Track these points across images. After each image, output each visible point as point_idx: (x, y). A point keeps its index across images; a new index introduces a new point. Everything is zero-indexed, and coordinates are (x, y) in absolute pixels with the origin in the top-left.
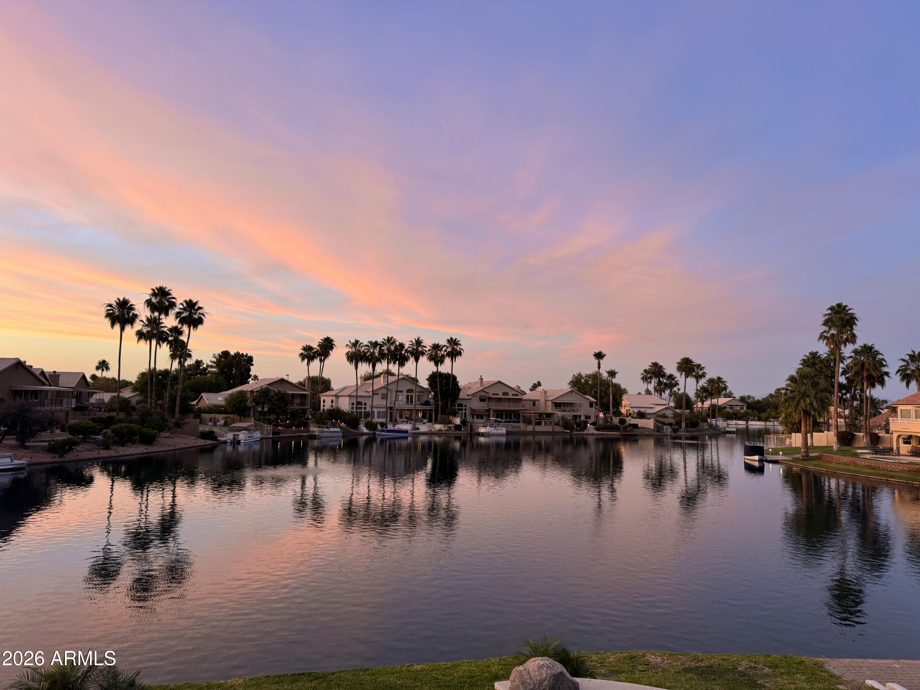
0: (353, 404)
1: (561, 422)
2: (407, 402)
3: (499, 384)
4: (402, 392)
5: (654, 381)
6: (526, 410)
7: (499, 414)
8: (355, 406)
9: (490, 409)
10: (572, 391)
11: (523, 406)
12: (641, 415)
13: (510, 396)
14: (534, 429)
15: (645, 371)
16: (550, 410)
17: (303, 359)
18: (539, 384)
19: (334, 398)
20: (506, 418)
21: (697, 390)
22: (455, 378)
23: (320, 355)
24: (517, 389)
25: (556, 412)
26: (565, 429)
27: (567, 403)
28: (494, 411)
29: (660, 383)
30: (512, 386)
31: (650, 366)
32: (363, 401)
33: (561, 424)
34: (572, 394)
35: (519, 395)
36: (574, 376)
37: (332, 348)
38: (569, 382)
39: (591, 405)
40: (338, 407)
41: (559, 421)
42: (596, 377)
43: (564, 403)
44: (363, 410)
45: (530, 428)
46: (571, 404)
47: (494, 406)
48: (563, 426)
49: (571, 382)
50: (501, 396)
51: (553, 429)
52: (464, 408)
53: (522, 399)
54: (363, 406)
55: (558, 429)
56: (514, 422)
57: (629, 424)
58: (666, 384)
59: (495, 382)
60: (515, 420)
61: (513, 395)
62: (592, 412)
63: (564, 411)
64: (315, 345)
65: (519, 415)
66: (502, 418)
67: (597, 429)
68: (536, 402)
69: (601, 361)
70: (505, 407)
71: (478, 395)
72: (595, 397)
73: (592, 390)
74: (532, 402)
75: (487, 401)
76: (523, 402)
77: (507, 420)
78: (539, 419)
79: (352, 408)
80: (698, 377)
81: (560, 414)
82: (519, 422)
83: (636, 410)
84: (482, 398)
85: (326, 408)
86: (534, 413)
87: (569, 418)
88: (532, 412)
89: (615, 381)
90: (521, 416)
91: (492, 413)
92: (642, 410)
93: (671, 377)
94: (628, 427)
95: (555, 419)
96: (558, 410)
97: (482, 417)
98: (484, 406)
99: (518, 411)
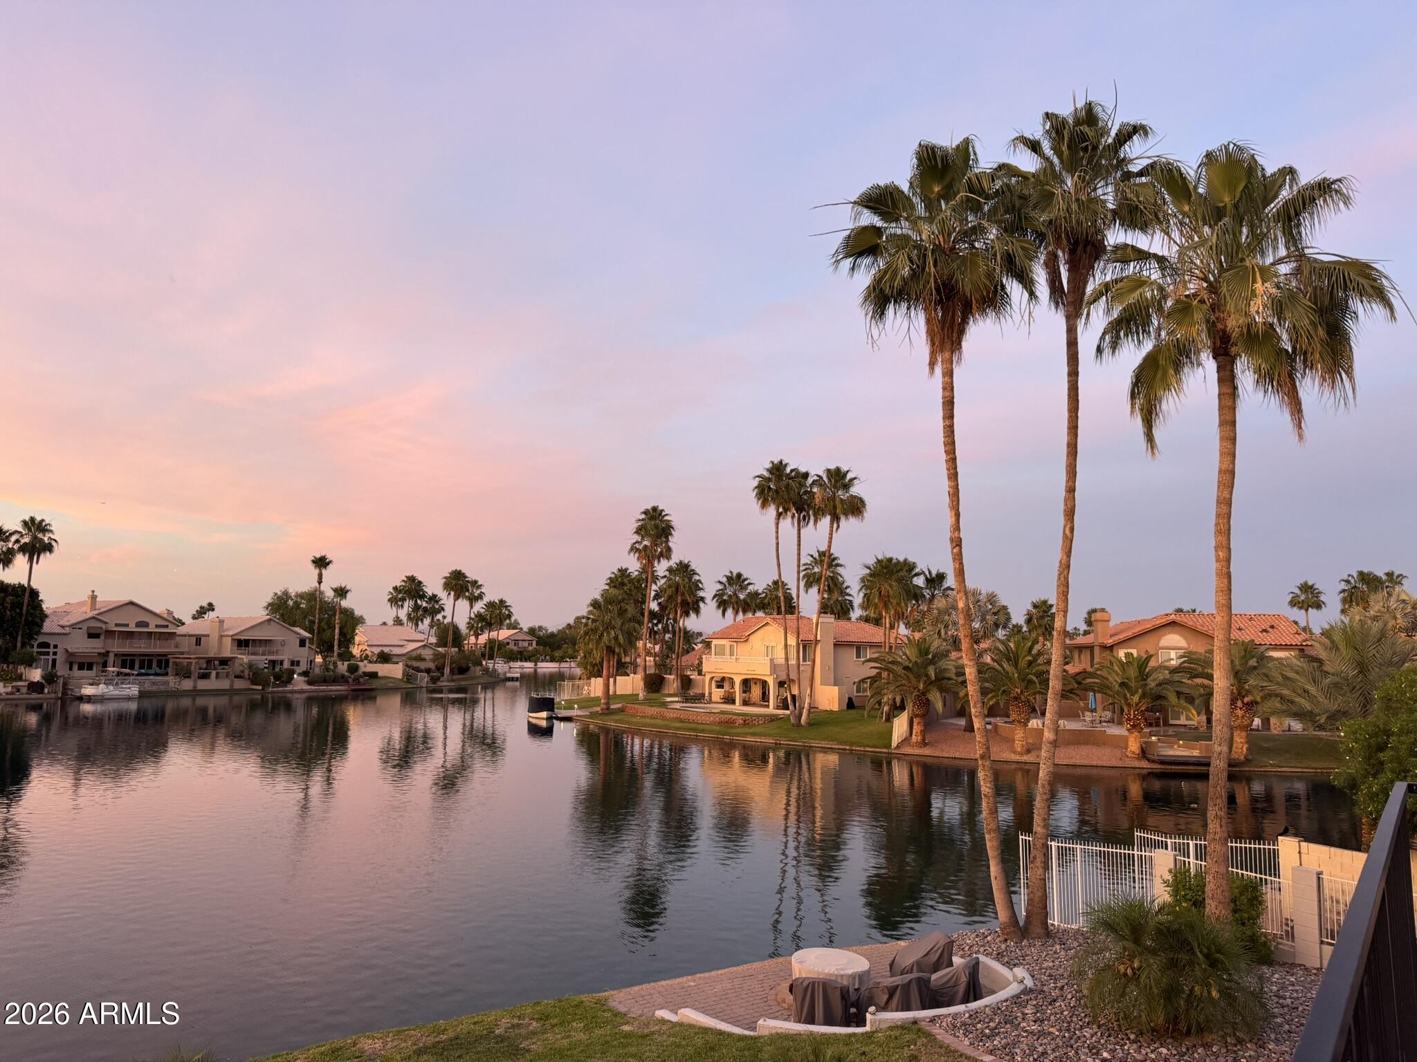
1: (247, 672)
3: (131, 607)
5: (408, 605)
6: (182, 653)
7: (127, 661)
9: (108, 652)
10: (270, 620)
11: (177, 647)
12: (384, 658)
13: (152, 629)
14: (195, 687)
15: (395, 588)
16: (228, 651)
18: (211, 607)
20: (141, 667)
21: (470, 618)
22: (34, 594)
24: (165, 616)
25: (239, 656)
26: (254, 683)
27: (260, 640)
28: (116, 655)
29: (417, 608)
30: (157, 611)
31: (404, 581)
33: (246, 676)
34: (269, 624)
35: (171, 626)
36: (276, 594)
38: (266, 604)
39: (302, 643)
41: (243, 672)
42: (313, 597)
43: (253, 640)
45: (187, 684)
46: (267, 642)
47: (117, 647)
48: (249, 678)
49: (270, 604)
50: (132, 628)
51: (232, 682)
52: (51, 650)
53: (175, 633)
55: (239, 684)
56: (156, 674)
57: (364, 673)
58: (425, 610)
59: (122, 603)
60: (158, 671)
61: (157, 626)
62: (303, 654)
63: (253, 654)
65: (167, 661)
66: (132, 668)
67: (310, 683)
68: (202, 638)
69: (324, 571)
70: (140, 647)
71: (85, 626)
72: (310, 631)
73: (305, 618)
74: (195, 638)
75: (102, 637)
76: (178, 638)
77: (143, 671)
78: (206, 669)
80: (473, 600)
81: (245, 659)
82: (167, 674)
83: (377, 650)
84: (91, 631)
86: (196, 658)
87: (262, 666)
88: (195, 656)
89: (345, 603)
90: (171, 664)
91: (111, 658)
92: (386, 650)
93: (434, 598)
94: (362, 677)
95: (237, 668)
96: (242, 651)
97: (90, 667)
98: (96, 646)
99: (166, 655)
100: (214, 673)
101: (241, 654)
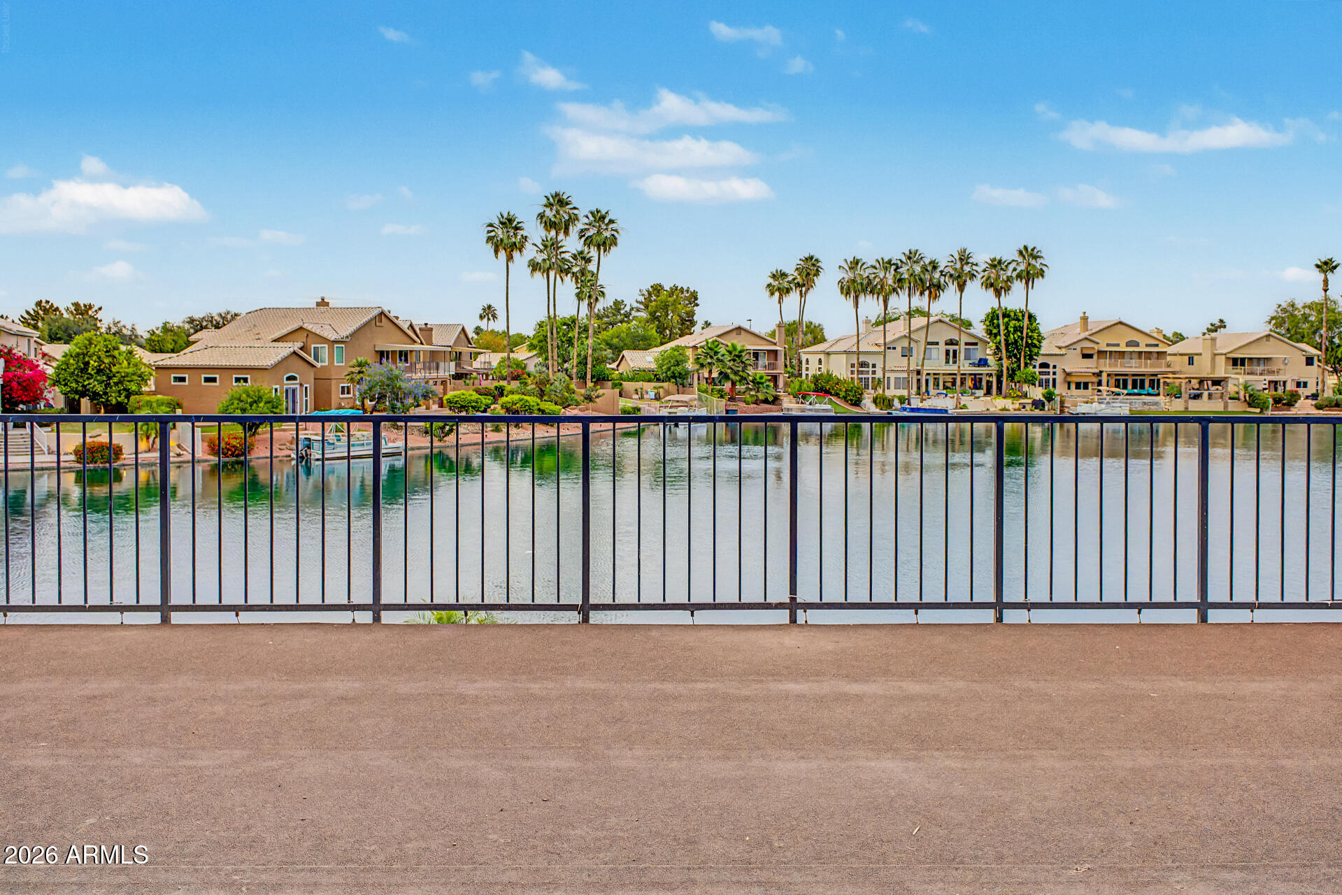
0: (853, 366)
1: (1242, 393)
2: (947, 362)
3: (1120, 326)
4: (937, 344)
6: (1174, 373)
7: (1120, 381)
8: (855, 369)
9: (1101, 372)
10: (1270, 335)
11: (1169, 366)
13: (1142, 348)
14: (1185, 407)
16: (1221, 371)
17: (772, 294)
18: (1223, 324)
19: (822, 357)
20: (1134, 387)
22: (1031, 317)
23: (798, 285)
24: (1155, 335)
25: (1233, 376)
26: (1250, 405)
27: (1259, 359)
28: (1109, 375)
30: (1148, 332)
32: (870, 360)
33: (1242, 397)
34: (1268, 340)
35: (1161, 345)
36: (1281, 305)
37: (817, 274)
38: (1267, 318)
39: (1309, 361)
40: (828, 371)
41: (1237, 393)
42: (1322, 306)
43: (1250, 359)
44: (870, 376)
45: (1177, 406)
46: (1265, 360)
47: (1107, 366)
48: (1246, 400)
49: (1272, 318)
50: (1123, 348)
51: (1226, 406)
52: (1051, 370)
53: (1165, 353)
54: (871, 369)
55: (1234, 406)
56: (1149, 394)
59: (1111, 323)
60: (1151, 391)
61: (1147, 345)
62: (1311, 374)
63: (1251, 373)
64: (790, 270)
65: (1158, 380)
66: (1125, 387)
67: (1319, 407)
68: (1195, 357)
69: (1330, 277)
70: (1133, 367)
71: (1078, 347)
72: (1320, 347)
74: (1187, 357)
75: (1095, 357)
76: (1169, 358)
77: (1136, 391)
78: (1198, 389)
79: (852, 372)
81: (1242, 379)
82: (1158, 395)
84: (1086, 352)
85: (811, 373)
86: (1186, 378)
87: (1260, 387)
88: (1184, 376)
90: (1161, 384)
91: (1104, 378)
95: (1231, 388)
96: (1239, 371)
97: (1086, 386)
98: (1090, 366)
99: (1156, 375)
100: (1206, 394)
101: (1236, 374)
